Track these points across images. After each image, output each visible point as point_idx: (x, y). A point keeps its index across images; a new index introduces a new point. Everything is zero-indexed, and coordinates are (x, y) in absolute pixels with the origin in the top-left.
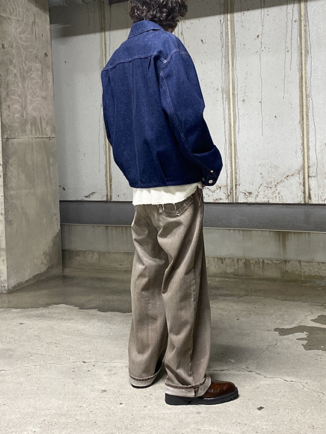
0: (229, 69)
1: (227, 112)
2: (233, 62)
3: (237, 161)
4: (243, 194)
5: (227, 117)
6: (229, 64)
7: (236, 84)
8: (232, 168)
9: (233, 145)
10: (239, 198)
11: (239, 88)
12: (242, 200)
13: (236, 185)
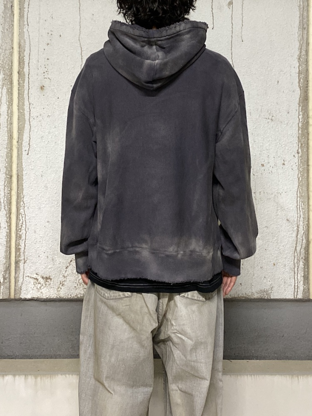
0: (13, 21)
1: (4, 108)
2: (21, 9)
3: (22, 211)
4: (32, 281)
5: (4, 118)
6: (12, 12)
7: (26, 53)
8: (10, 226)
9: (15, 179)
10: (24, 288)
11: (34, 61)
12: (29, 292)
13: (17, 263)
